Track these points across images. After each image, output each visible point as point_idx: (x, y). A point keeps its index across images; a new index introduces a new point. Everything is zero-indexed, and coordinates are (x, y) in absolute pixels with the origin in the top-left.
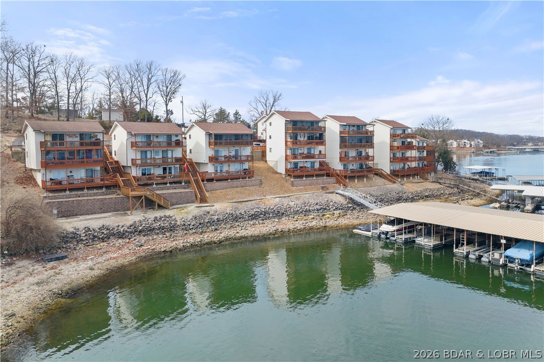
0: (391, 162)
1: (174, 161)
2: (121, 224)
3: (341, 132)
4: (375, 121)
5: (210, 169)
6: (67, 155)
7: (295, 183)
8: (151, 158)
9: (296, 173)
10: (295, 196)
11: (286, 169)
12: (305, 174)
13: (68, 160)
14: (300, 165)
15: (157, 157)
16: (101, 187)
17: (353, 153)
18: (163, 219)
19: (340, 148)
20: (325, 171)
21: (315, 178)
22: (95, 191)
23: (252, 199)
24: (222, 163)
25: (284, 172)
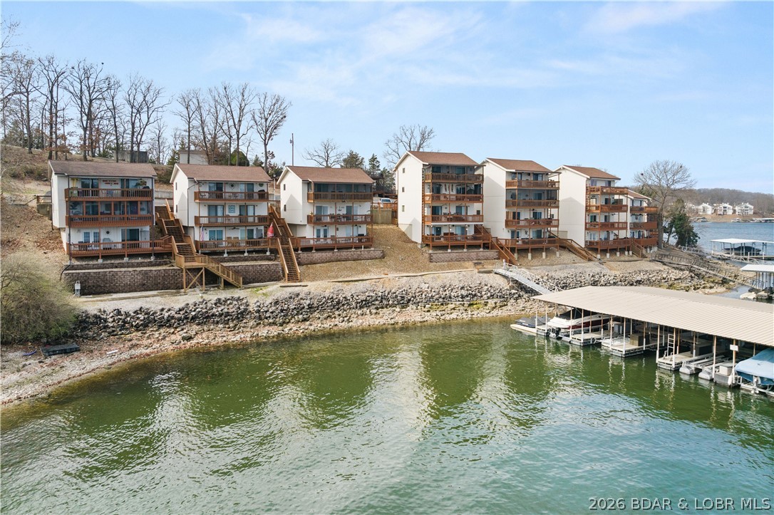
0: (586, 229)
1: (256, 221)
2: (167, 308)
3: (508, 184)
4: (564, 168)
5: (308, 233)
6: (101, 209)
7: (434, 256)
8: (223, 217)
9: (438, 242)
10: (432, 276)
11: (422, 236)
12: (450, 243)
13: (102, 216)
14: (444, 231)
15: (231, 215)
16: (148, 255)
17: (526, 215)
18: (229, 302)
19: (507, 206)
20: (482, 241)
21: (465, 250)
22: (140, 260)
23: (366, 278)
24: (326, 225)
25: (419, 240)
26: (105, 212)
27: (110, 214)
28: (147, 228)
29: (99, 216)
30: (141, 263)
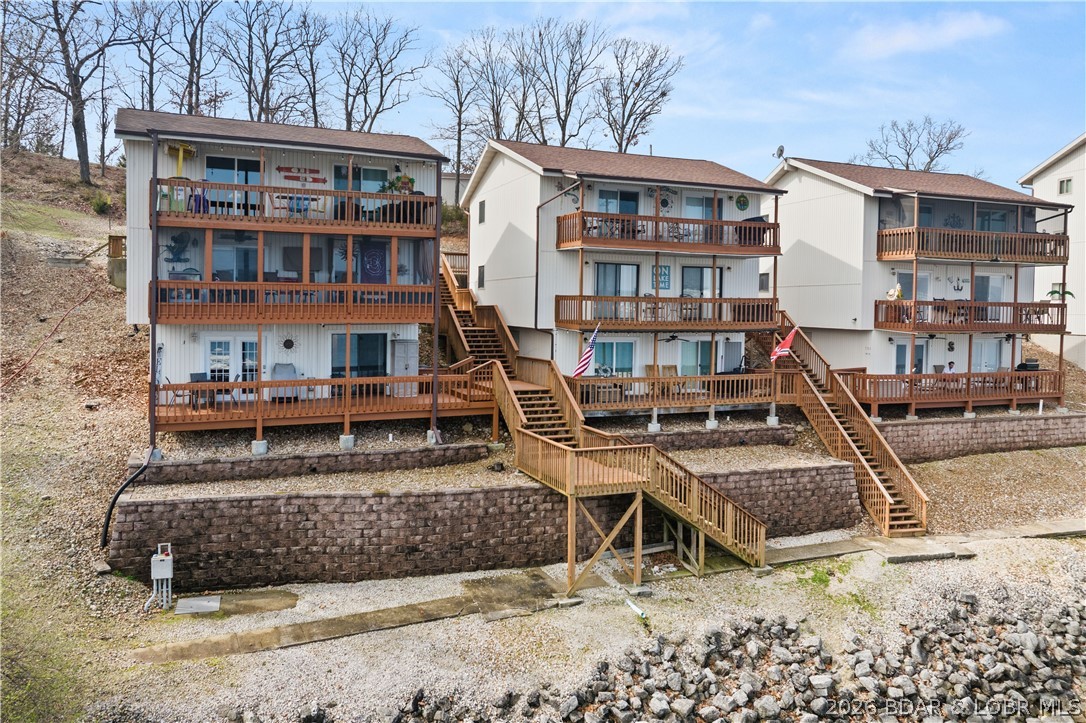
1: (727, 316)
6: (269, 261)
8: (636, 298)
16: (418, 425)
22: (391, 443)
26: (282, 274)
27: (299, 280)
28: (412, 333)
29: (260, 285)
30: (397, 455)
